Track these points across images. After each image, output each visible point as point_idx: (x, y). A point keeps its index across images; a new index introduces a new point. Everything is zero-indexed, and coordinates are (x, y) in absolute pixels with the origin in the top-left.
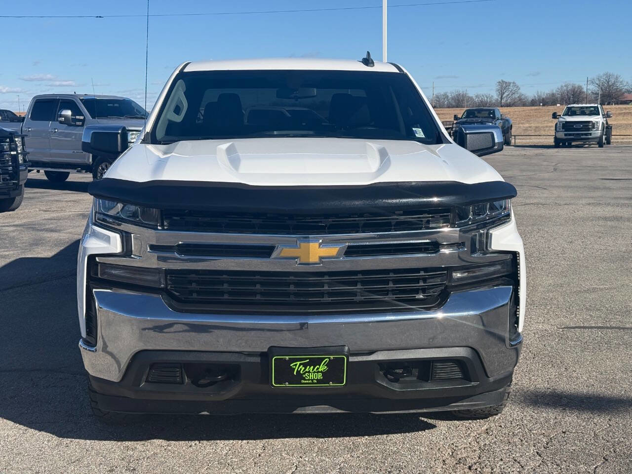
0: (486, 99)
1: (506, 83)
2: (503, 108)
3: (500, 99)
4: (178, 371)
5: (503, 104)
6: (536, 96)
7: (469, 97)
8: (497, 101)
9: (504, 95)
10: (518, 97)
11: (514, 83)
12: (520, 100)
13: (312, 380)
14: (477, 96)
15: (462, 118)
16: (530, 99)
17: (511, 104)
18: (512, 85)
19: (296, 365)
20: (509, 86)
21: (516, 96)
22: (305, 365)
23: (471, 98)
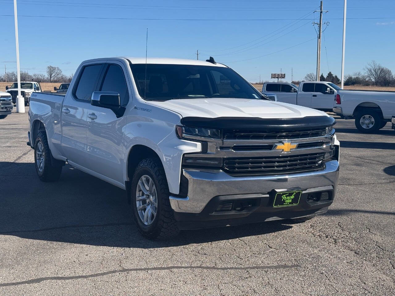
0: (40, 77)
1: (53, 67)
2: (52, 83)
3: (49, 78)
4: (231, 205)
5: (51, 81)
6: (72, 77)
7: (29, 76)
8: (48, 79)
9: (52, 75)
10: (61, 77)
11: (58, 68)
12: (62, 78)
13: (288, 203)
14: (34, 75)
15: (59, 89)
16: (68, 78)
17: (57, 81)
18: (56, 69)
19: (283, 197)
20: (55, 69)
21: (60, 76)
22: (287, 196)
23: (31, 76)
